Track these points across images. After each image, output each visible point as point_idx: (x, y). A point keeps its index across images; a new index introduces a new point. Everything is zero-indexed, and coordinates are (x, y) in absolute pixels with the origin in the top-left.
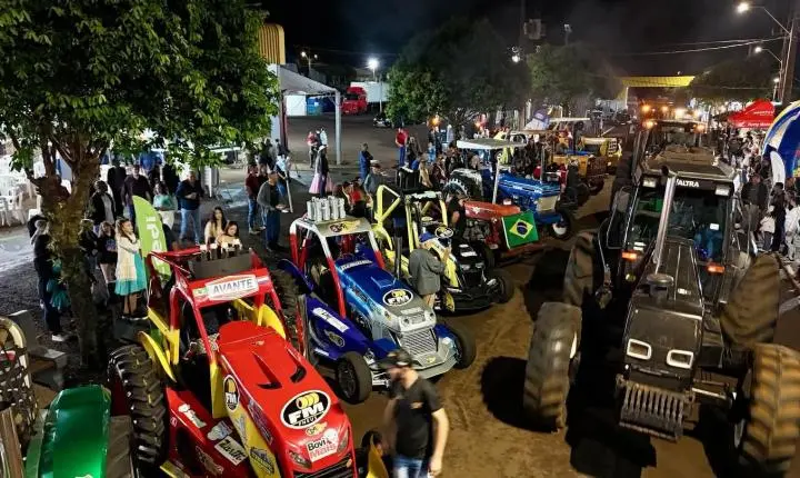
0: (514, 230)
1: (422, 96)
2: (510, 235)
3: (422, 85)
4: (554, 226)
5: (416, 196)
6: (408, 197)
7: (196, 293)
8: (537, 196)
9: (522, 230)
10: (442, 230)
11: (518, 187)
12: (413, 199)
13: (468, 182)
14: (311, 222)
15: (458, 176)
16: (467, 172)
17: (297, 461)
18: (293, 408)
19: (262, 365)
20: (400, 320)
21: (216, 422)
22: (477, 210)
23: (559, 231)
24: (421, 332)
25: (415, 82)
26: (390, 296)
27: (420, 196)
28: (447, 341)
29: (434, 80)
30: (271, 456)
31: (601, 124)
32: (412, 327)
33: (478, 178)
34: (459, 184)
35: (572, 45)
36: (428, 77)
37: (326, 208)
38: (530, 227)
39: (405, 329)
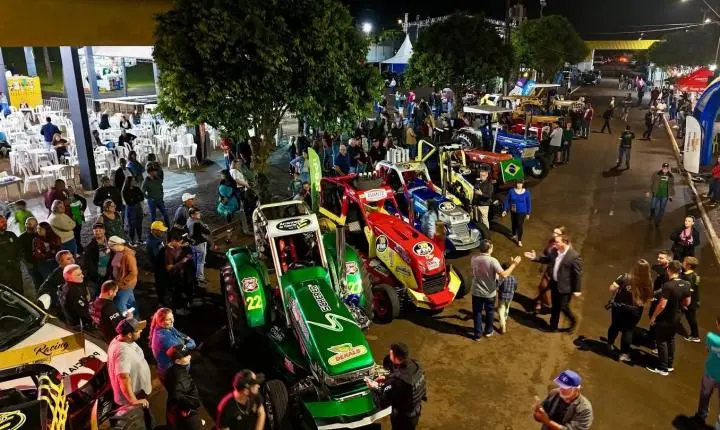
0: (507, 170)
1: (434, 71)
2: (505, 173)
3: (434, 63)
4: (533, 169)
5: (446, 147)
6: (441, 148)
7: (361, 196)
8: (523, 147)
9: (512, 171)
10: (463, 169)
11: (508, 140)
12: (445, 150)
13: (472, 137)
14: (390, 163)
15: (463, 132)
16: (472, 130)
17: (423, 269)
18: (417, 248)
19: (396, 231)
20: (451, 218)
21: (371, 259)
22: (482, 157)
23: (537, 172)
24: (461, 225)
25: (429, 60)
26: (442, 206)
27: (449, 147)
28: (476, 231)
29: (444, 59)
30: (409, 269)
31: (569, 84)
32: (457, 222)
33: (479, 134)
34: (466, 138)
35: (546, 19)
36: (439, 57)
37: (399, 155)
38: (517, 169)
39: (454, 223)
